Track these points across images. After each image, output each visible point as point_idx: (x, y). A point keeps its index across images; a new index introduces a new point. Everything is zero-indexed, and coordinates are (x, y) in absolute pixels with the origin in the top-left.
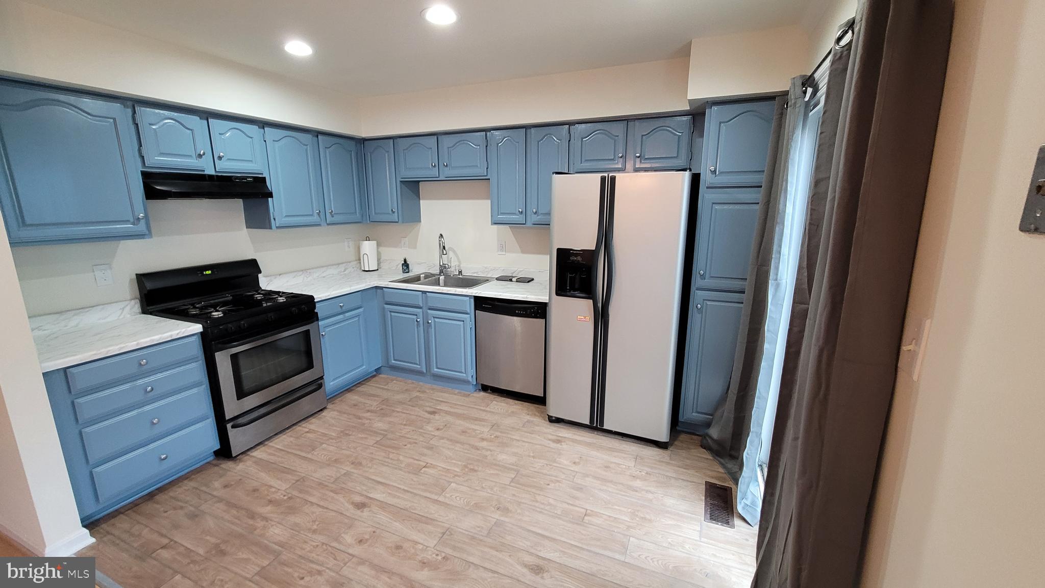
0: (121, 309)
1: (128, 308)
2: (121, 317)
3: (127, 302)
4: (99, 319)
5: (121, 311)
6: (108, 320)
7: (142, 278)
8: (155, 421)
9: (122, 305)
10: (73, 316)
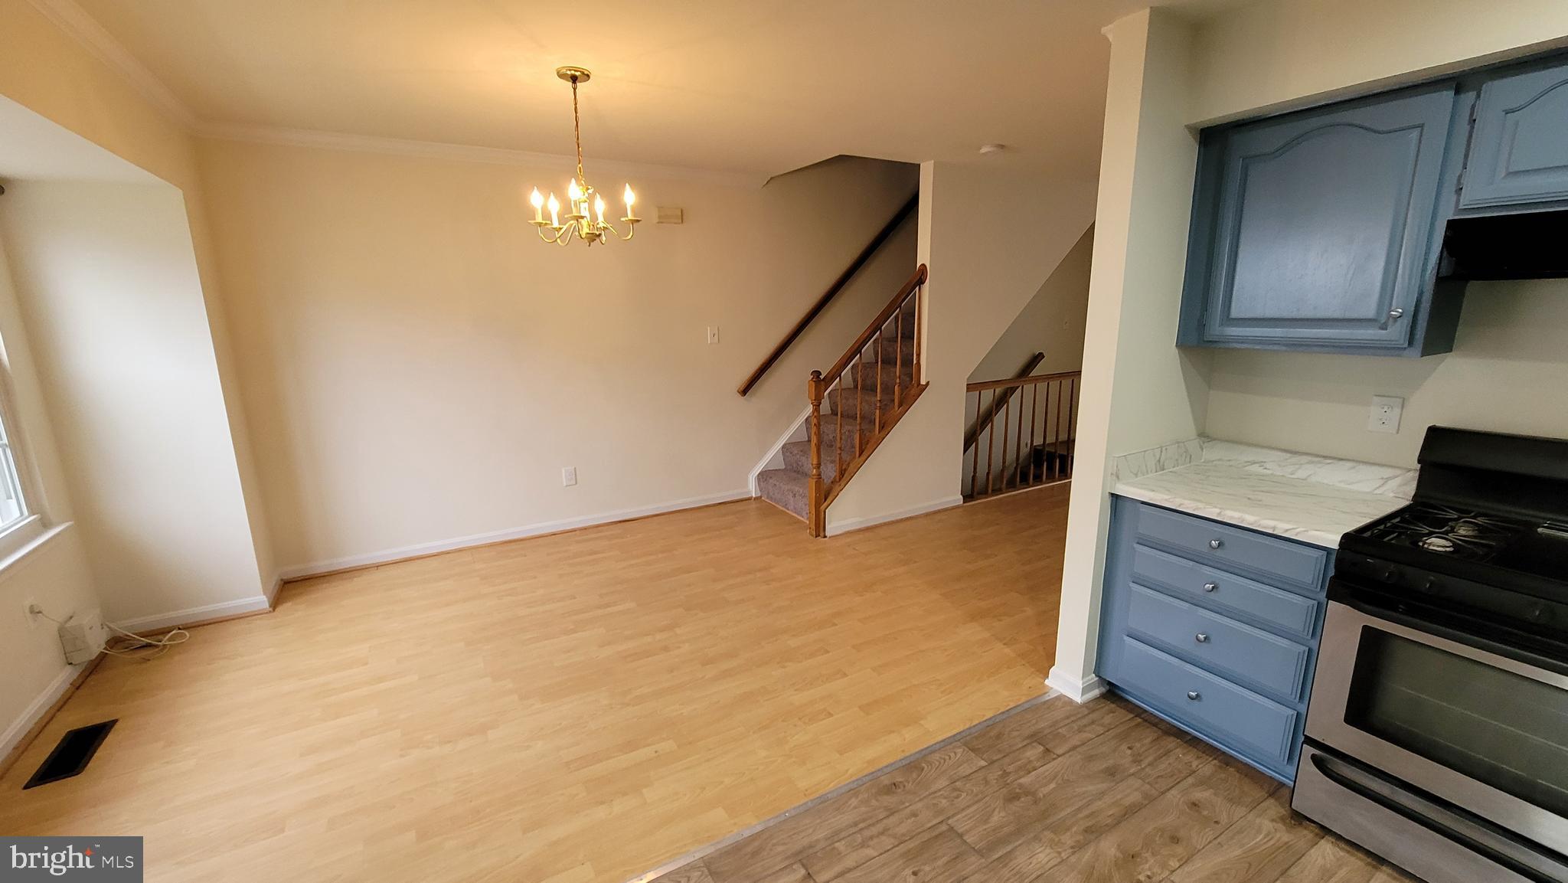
0: (1382, 479)
1: (1398, 481)
2: (1377, 492)
3: (1398, 472)
4: (1340, 482)
5: (1382, 482)
6: (1354, 487)
7: (1436, 436)
8: (1201, 637)
9: (1387, 472)
10: (1308, 463)
